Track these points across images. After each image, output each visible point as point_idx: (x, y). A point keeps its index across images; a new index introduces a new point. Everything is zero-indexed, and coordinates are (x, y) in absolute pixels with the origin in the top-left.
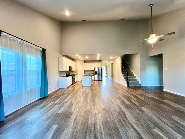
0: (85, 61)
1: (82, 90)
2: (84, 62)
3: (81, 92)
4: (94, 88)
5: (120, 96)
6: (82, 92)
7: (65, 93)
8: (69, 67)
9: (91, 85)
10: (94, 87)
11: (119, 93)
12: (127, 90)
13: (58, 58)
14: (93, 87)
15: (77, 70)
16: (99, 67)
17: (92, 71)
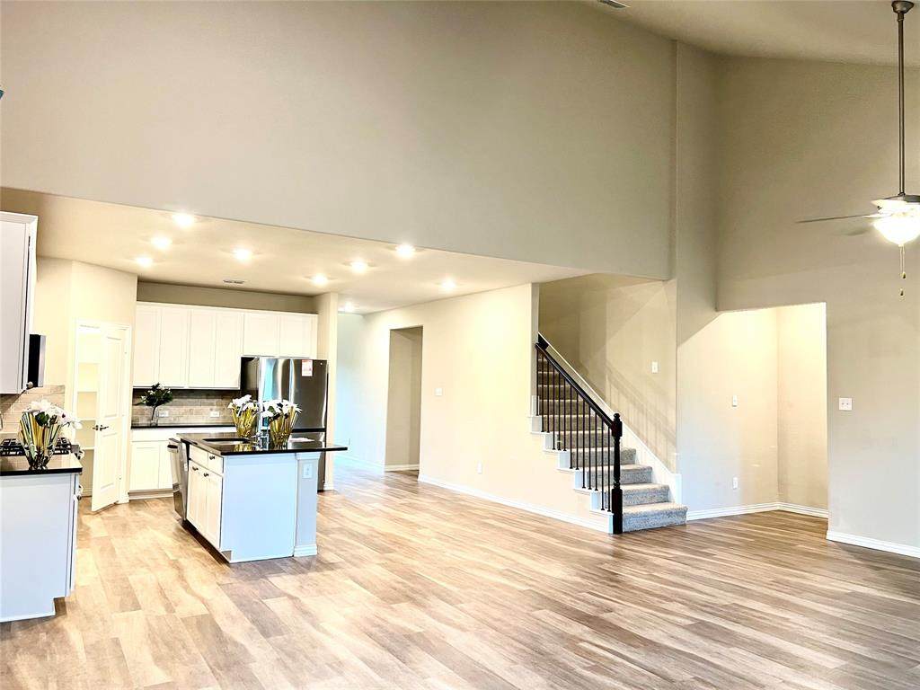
0: (147, 287)
2: (141, 298)
15: (62, 387)
16: (306, 360)
17: (215, 401)
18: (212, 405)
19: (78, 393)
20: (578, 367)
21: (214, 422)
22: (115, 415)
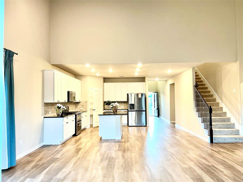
0: (106, 80)
1: (99, 150)
2: (104, 82)
3: (96, 154)
4: (128, 144)
5: (192, 165)
6: (98, 154)
7: (58, 156)
8: (68, 92)
9: (120, 138)
10: (128, 141)
11: (189, 159)
12: (210, 151)
13: (43, 71)
14: (125, 142)
15: (87, 101)
16: (139, 94)
17: (123, 104)
18: (122, 105)
19: (90, 103)
20: (216, 92)
21: (123, 109)
22: (99, 107)
